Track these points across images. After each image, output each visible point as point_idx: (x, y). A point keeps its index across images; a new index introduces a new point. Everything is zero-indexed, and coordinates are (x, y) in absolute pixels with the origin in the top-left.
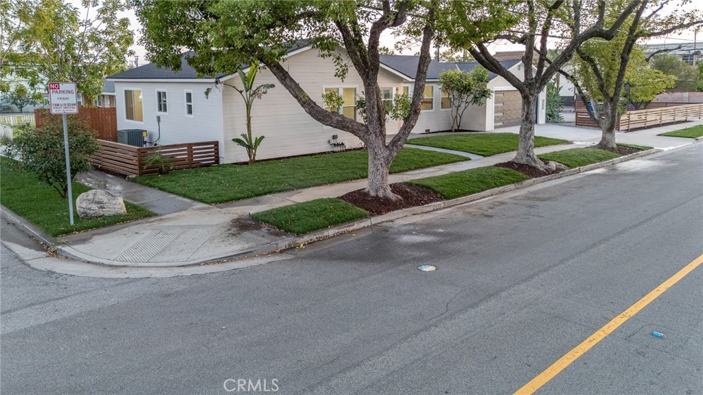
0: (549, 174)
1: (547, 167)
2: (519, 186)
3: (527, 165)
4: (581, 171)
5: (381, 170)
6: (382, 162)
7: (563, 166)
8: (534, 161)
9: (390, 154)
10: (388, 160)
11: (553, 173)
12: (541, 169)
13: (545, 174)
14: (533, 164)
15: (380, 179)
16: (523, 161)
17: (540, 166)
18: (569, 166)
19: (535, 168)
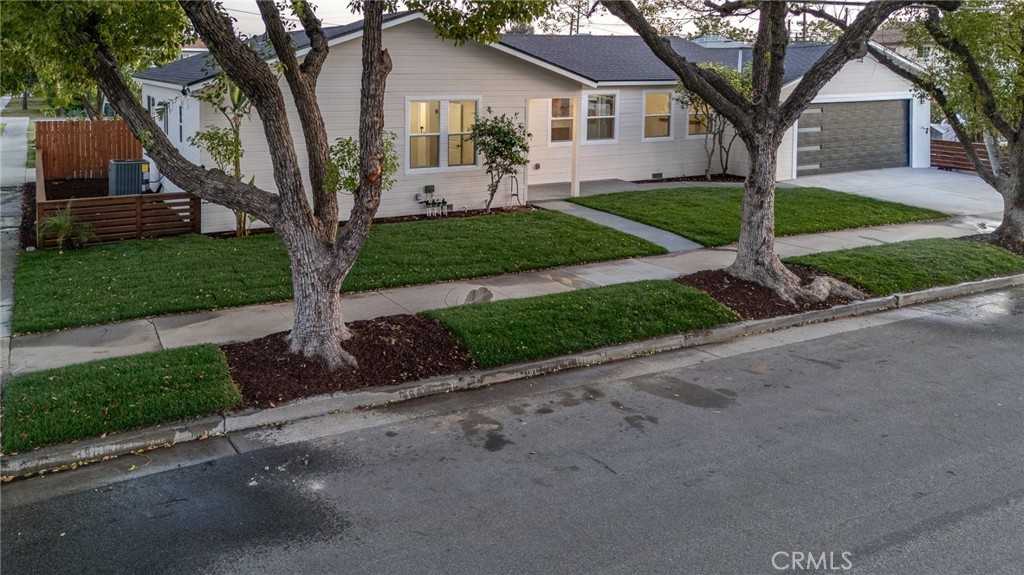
0: (802, 310)
1: (803, 291)
2: (700, 339)
3: (754, 283)
4: (901, 302)
5: (314, 297)
6: (316, 281)
7: (850, 290)
8: (774, 276)
9: (333, 264)
10: (329, 277)
11: (811, 308)
12: (785, 297)
13: (789, 309)
14: (770, 282)
15: (313, 316)
16: (748, 274)
17: (788, 286)
18: (870, 291)
19: (770, 293)
